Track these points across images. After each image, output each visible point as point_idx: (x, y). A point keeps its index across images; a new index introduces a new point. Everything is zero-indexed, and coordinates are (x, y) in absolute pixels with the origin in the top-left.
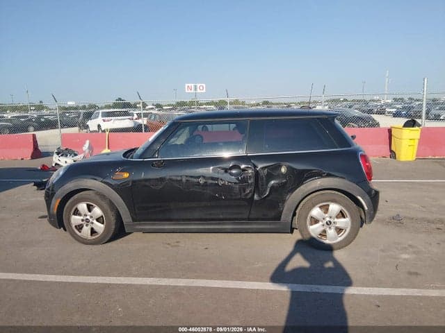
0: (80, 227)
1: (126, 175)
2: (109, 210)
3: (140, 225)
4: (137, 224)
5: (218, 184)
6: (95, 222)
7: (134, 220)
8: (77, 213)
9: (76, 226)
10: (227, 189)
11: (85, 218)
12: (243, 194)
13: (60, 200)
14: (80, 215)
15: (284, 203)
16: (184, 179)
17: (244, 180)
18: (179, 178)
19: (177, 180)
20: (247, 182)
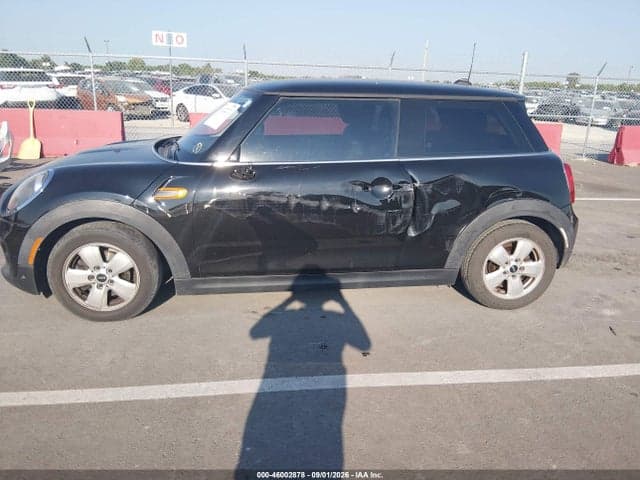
0: (84, 291)
1: (181, 193)
2: (148, 258)
3: (204, 282)
4: (199, 282)
5: (351, 211)
6: (116, 279)
7: (195, 273)
8: (77, 263)
9: (74, 289)
10: (366, 219)
11: (96, 273)
12: (392, 227)
13: (41, 240)
14: (84, 267)
15: (453, 240)
16: (294, 202)
17: (395, 204)
18: (284, 200)
19: (280, 204)
20: (399, 207)
